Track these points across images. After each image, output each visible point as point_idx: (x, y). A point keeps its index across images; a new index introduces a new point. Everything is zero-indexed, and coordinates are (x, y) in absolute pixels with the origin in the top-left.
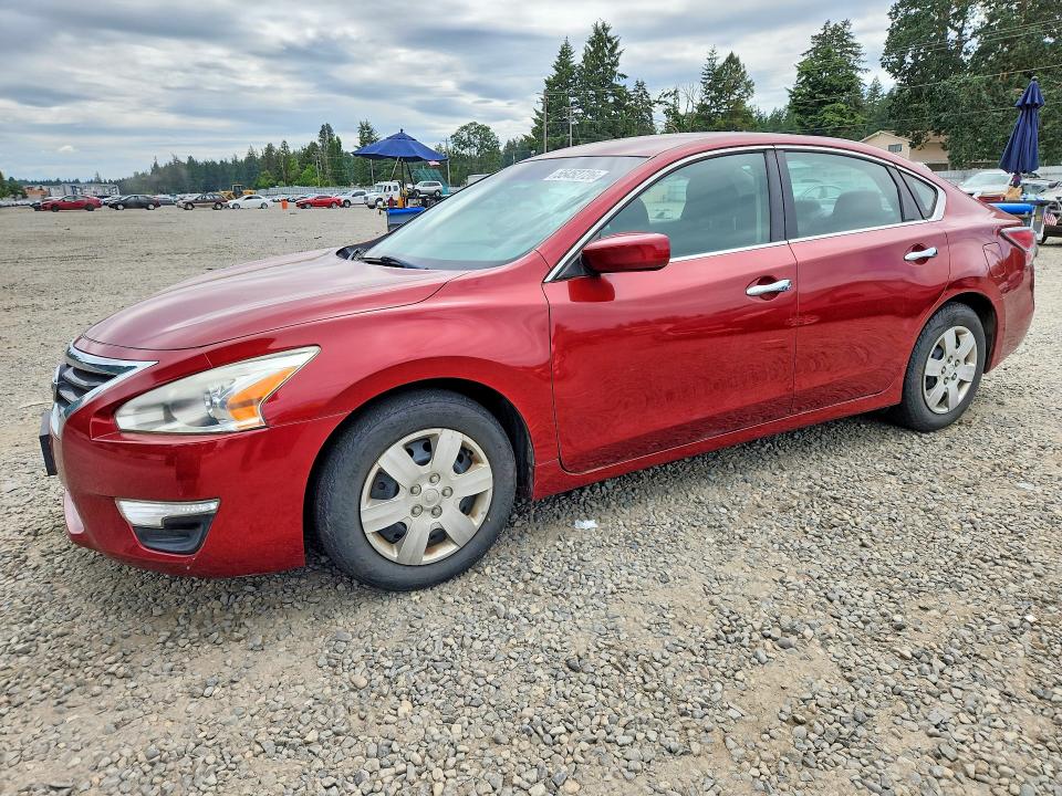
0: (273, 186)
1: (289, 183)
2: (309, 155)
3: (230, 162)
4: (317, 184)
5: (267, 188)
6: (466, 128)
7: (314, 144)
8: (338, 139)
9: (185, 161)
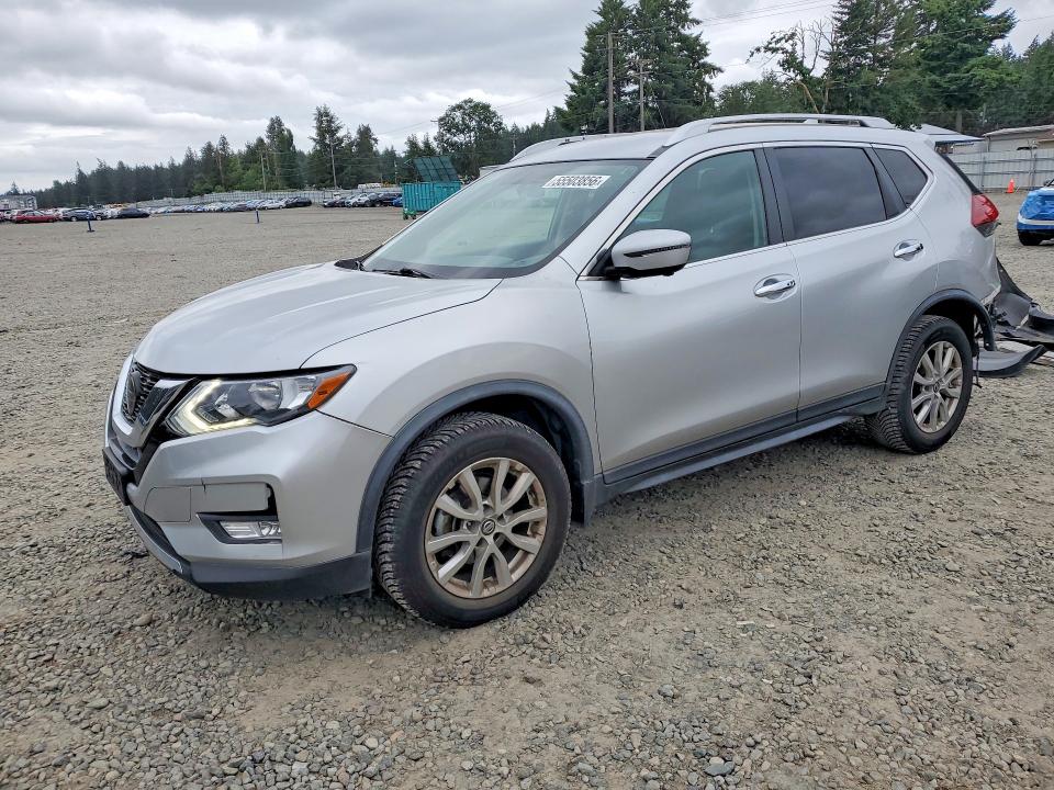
0: (209, 191)
1: (229, 188)
2: (255, 153)
3: (166, 166)
4: (261, 188)
5: (201, 194)
6: (459, 107)
7: (261, 141)
8: (289, 131)
9: (114, 166)
